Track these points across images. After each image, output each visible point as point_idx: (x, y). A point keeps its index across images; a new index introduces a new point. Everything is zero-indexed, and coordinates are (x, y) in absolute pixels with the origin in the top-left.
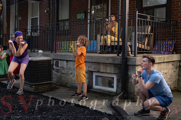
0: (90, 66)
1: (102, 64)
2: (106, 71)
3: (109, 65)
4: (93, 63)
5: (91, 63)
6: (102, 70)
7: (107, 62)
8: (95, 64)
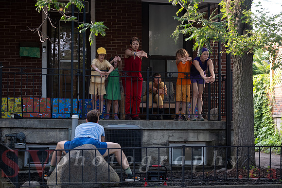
0: (171, 135)
1: (192, 131)
2: (198, 139)
3: (202, 131)
4: (176, 131)
5: (173, 131)
6: (191, 139)
7: (202, 128)
8: (179, 131)
